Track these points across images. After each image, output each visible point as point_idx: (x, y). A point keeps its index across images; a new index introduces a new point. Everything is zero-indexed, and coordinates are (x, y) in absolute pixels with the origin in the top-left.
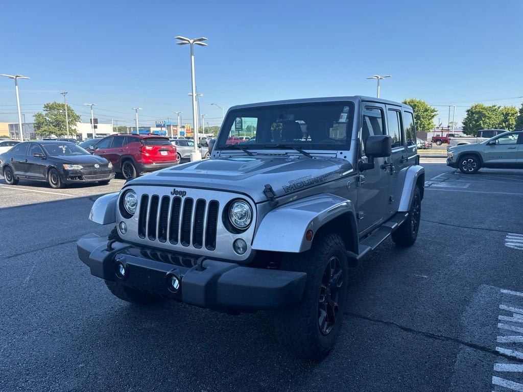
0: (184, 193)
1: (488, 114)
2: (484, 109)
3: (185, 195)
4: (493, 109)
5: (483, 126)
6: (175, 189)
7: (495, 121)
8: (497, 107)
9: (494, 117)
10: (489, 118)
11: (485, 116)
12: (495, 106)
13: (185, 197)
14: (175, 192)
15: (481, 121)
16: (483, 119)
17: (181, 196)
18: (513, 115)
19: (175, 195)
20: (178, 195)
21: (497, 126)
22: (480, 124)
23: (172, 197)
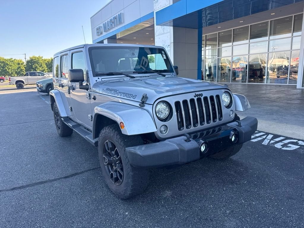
0: (201, 95)
1: (10, 63)
2: (5, 60)
3: (202, 96)
4: (11, 60)
5: (8, 71)
6: (195, 94)
7: (14, 68)
8: (13, 59)
9: (13, 65)
10: (11, 66)
11: (8, 65)
12: (12, 59)
13: (203, 97)
14: (196, 95)
15: (6, 68)
16: (7, 66)
17: (200, 97)
18: (22, 64)
19: (197, 97)
20: (199, 97)
21: (16, 70)
22: (6, 69)
23: (196, 99)
